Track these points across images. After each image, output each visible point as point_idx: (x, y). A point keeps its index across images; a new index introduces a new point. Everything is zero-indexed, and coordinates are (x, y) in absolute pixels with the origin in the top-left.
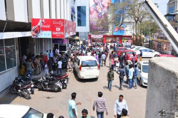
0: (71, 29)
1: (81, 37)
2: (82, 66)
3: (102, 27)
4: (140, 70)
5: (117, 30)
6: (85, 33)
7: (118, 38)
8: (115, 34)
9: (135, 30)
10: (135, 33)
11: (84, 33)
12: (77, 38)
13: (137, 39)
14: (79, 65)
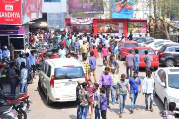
0: (33, 6)
1: (51, 23)
2: (55, 78)
3: (92, 4)
4: (163, 84)
5: (119, 8)
6: (59, 15)
7: (121, 25)
8: (116, 16)
9: (153, 9)
10: (153, 15)
11: (57, 14)
12: (43, 24)
13: (156, 27)
14: (49, 75)
